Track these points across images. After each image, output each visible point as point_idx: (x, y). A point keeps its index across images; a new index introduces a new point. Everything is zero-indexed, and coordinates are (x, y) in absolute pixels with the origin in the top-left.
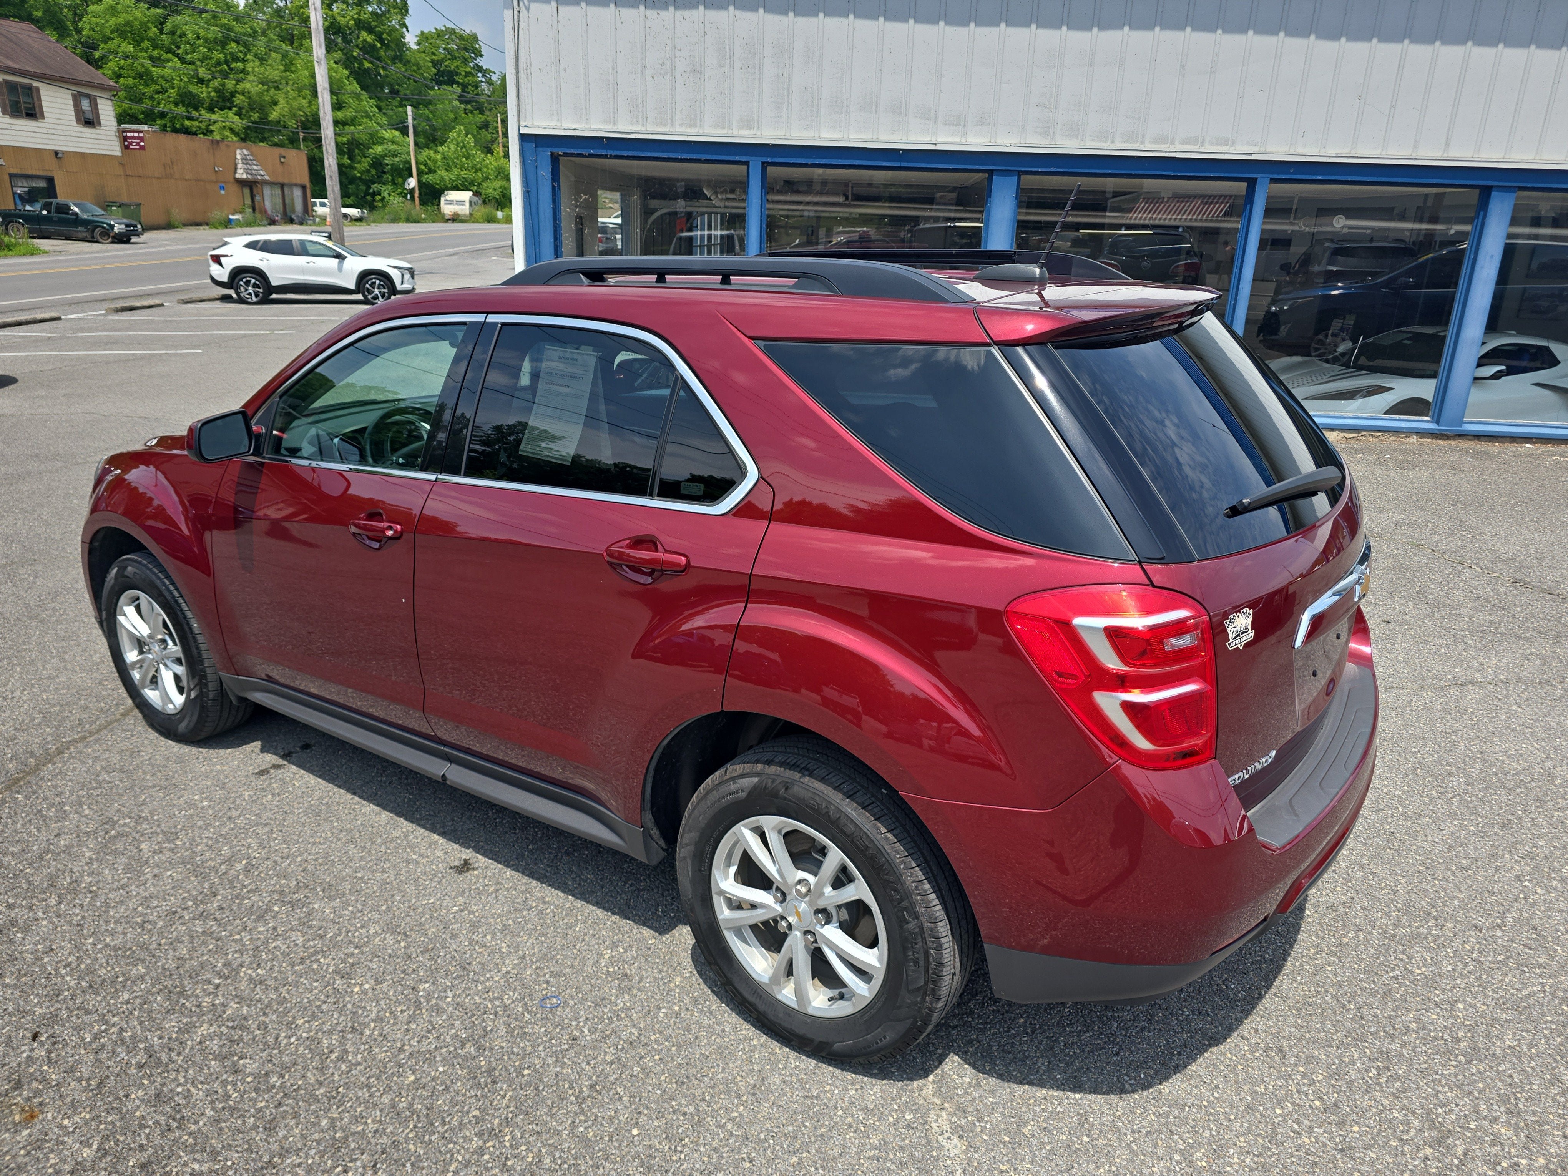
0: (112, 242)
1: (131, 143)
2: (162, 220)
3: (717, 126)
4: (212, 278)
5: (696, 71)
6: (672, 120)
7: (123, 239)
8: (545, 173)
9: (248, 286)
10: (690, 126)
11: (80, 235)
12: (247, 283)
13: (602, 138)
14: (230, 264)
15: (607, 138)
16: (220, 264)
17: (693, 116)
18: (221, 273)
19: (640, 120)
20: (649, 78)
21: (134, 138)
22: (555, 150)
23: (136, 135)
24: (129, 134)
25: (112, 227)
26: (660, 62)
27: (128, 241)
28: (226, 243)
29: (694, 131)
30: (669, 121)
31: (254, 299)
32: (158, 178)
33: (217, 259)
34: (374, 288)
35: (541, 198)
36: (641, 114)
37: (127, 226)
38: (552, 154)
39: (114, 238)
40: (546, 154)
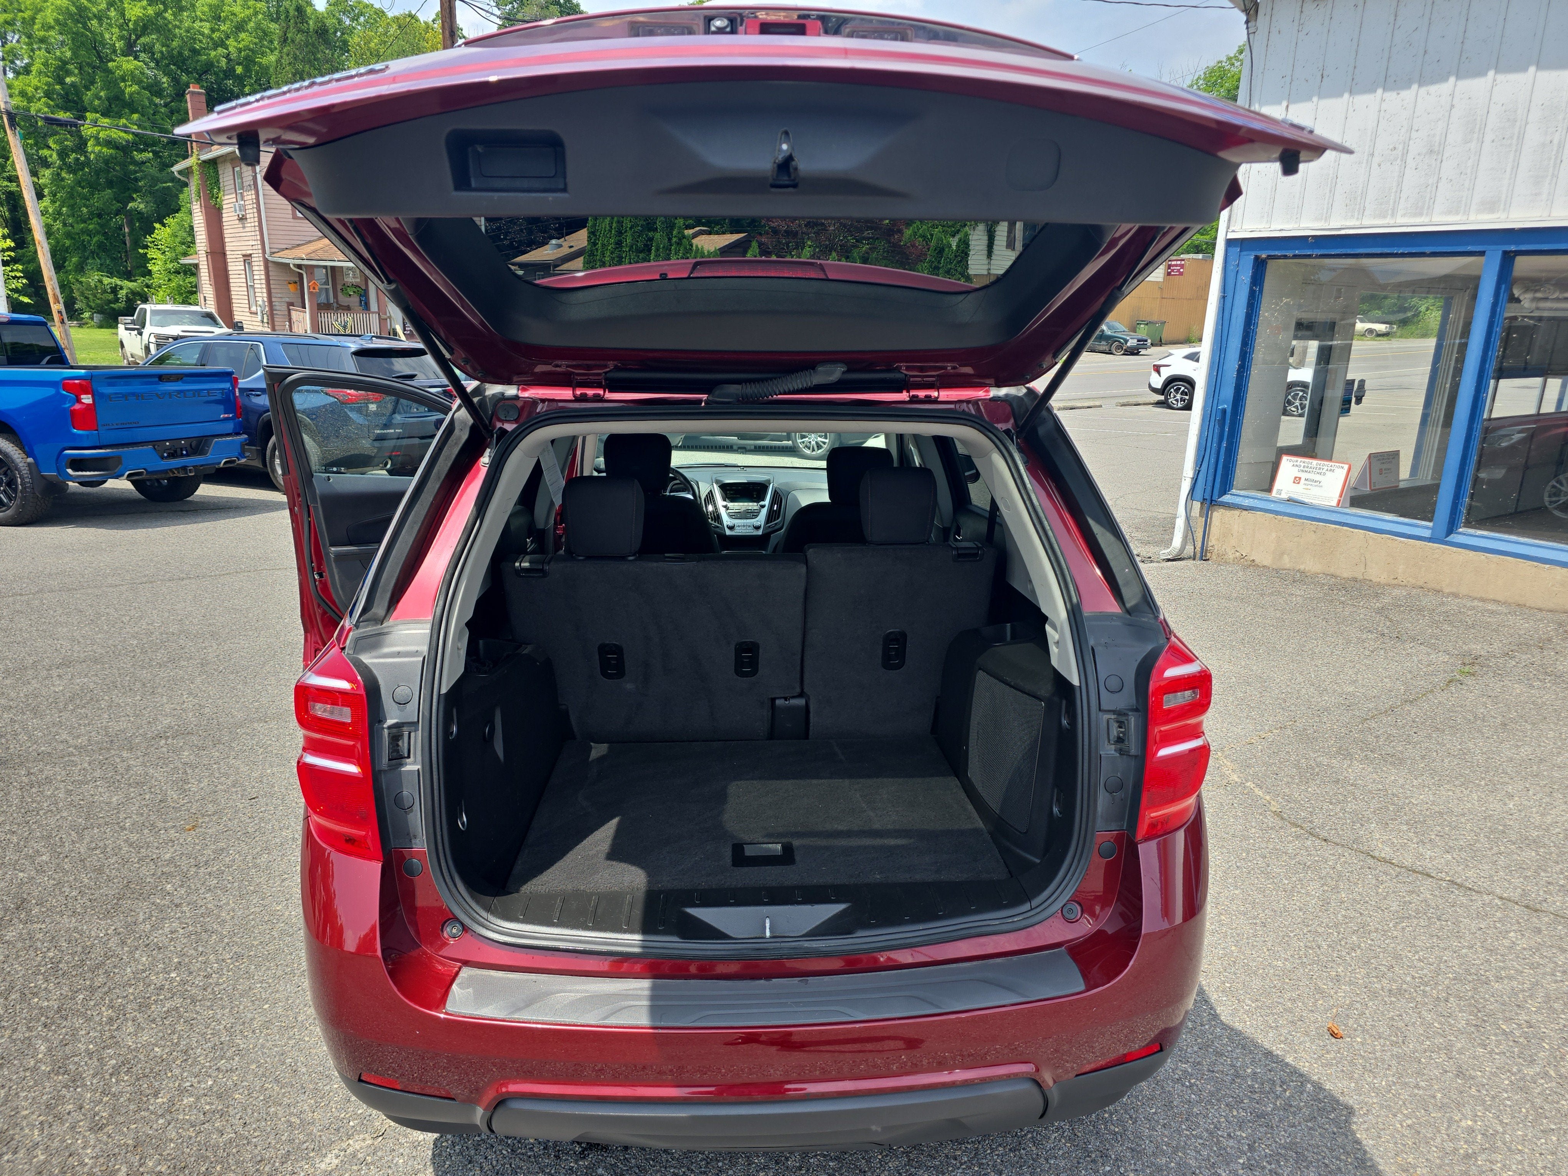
0: (1124, 354)
1: (1173, 271)
2: (1182, 337)
3: (1449, 212)
4: (1150, 386)
5: (1435, 151)
6: (1393, 210)
7: (1133, 352)
8: (1245, 277)
9: (1177, 393)
10: (1415, 215)
11: (1102, 348)
12: (1177, 391)
13: (1309, 236)
14: (1166, 373)
15: (1313, 237)
16: (1159, 373)
17: (1420, 204)
18: (1158, 382)
19: (1356, 214)
20: (1375, 165)
21: (1176, 265)
22: (1258, 253)
23: (1179, 262)
24: (1173, 263)
25: (1126, 341)
26: (1391, 147)
27: (1137, 354)
28: (1170, 355)
29: (1418, 220)
30: (1390, 212)
31: (1180, 405)
32: (1190, 299)
33: (1157, 369)
34: (1295, 399)
35: (1236, 302)
36: (1358, 206)
37: (1139, 341)
38: (1257, 258)
39: (1126, 350)
40: (1248, 259)
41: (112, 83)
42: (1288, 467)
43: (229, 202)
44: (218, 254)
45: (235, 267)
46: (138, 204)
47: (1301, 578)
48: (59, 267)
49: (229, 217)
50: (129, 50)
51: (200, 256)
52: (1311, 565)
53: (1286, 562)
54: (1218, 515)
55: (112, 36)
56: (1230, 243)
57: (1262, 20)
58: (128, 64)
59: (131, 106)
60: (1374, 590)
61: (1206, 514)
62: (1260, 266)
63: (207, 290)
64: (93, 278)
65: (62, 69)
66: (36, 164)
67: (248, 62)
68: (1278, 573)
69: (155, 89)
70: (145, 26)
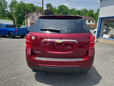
7: (92, 30)
18: (94, 31)
19: (109, 15)
40: (101, 19)
41: (21, 12)
42: (104, 35)
43: (28, 19)
44: (27, 22)
45: (28, 23)
46: (22, 20)
47: (105, 43)
48: (17, 24)
49: (28, 20)
50: (22, 9)
51: (26, 23)
52: (106, 43)
53: (104, 42)
54: (98, 39)
55: (21, 9)
56: (99, 18)
57: (102, 1)
58: (22, 10)
59: (22, 13)
60: (111, 44)
61: (97, 39)
62: (102, 20)
63: (26, 25)
64: (19, 25)
65: (18, 11)
66: (16, 17)
67: (30, 10)
68: (103, 43)
69: (24, 12)
70: (23, 8)
